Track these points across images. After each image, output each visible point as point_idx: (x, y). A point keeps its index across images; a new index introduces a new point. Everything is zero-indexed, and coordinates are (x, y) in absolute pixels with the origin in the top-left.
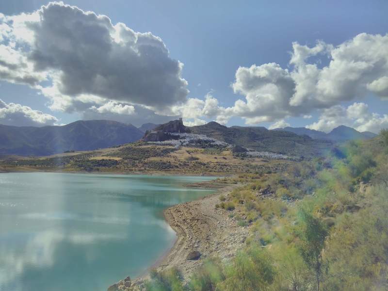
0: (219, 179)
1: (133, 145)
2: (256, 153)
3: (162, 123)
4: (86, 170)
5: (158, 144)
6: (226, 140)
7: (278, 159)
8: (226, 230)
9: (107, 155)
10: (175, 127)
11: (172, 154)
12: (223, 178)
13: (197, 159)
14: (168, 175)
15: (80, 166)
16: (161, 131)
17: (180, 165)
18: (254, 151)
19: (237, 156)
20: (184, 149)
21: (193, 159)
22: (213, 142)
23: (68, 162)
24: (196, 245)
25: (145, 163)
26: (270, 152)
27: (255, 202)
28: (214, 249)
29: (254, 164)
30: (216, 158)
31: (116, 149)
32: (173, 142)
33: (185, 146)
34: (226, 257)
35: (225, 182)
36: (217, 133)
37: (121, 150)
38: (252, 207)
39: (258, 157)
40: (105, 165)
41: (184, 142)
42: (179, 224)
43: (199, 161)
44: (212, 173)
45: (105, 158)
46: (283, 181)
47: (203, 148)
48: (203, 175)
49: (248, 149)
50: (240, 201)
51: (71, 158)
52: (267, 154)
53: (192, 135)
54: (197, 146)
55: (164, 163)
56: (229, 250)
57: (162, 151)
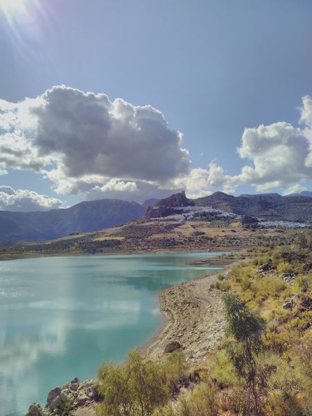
0: (225, 255)
1: (136, 223)
2: (269, 223)
3: (164, 198)
4: (89, 252)
5: (161, 221)
6: (234, 211)
7: (295, 229)
9: (110, 236)
10: (178, 201)
11: (176, 230)
12: (230, 253)
13: (204, 233)
14: (173, 252)
15: (84, 248)
16: (163, 206)
17: (185, 241)
18: (266, 221)
19: (248, 227)
20: (189, 224)
21: (198, 233)
22: (220, 213)
23: (73, 245)
25: (149, 242)
26: (284, 220)
27: (254, 281)
29: (267, 235)
30: (223, 231)
31: (119, 228)
32: (176, 216)
33: (189, 220)
35: (231, 257)
36: (224, 204)
37: (123, 229)
38: (248, 286)
39: (271, 227)
40: (108, 246)
41: (188, 216)
42: (169, 309)
43: (205, 235)
44: (220, 248)
45: (108, 238)
46: (287, 254)
47: (209, 221)
48: (210, 251)
49: (259, 219)
50: (237, 280)
51: (75, 240)
52: (281, 223)
53: (196, 208)
54: (202, 220)
55: (168, 240)
57: (165, 228)
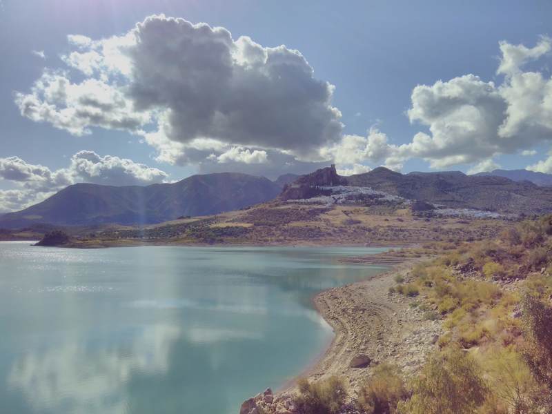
0: (393, 251)
1: (267, 206)
2: (449, 211)
3: (306, 174)
4: (207, 241)
5: (302, 203)
6: (401, 194)
7: (485, 219)
8: (406, 325)
9: (233, 221)
10: (325, 178)
11: (323, 216)
12: (399, 249)
13: (359, 222)
14: (318, 246)
15: (198, 237)
16: (305, 184)
17: (334, 231)
18: (445, 208)
19: (420, 216)
20: (339, 209)
21: (352, 222)
22: (382, 196)
23: (184, 232)
24: (363, 347)
25: (285, 230)
26: (470, 208)
27: (449, 284)
28: (390, 352)
29: (445, 227)
30: (387, 220)
31: (246, 211)
32: (323, 199)
33: (340, 204)
34: (408, 364)
35: (402, 255)
36: (387, 184)
37: (251, 213)
38: (446, 291)
39: (451, 218)
40: (230, 235)
41: (339, 198)
42: (336, 316)
43: (361, 225)
44: (382, 242)
45: (230, 225)
46: (494, 252)
47: (367, 206)
48: (368, 246)
49: (436, 206)
50: (426, 283)
51: (187, 225)
52: (466, 211)
53: (350, 188)
54: (357, 204)
55: (311, 230)
56: (412, 354)
57: (308, 213)
